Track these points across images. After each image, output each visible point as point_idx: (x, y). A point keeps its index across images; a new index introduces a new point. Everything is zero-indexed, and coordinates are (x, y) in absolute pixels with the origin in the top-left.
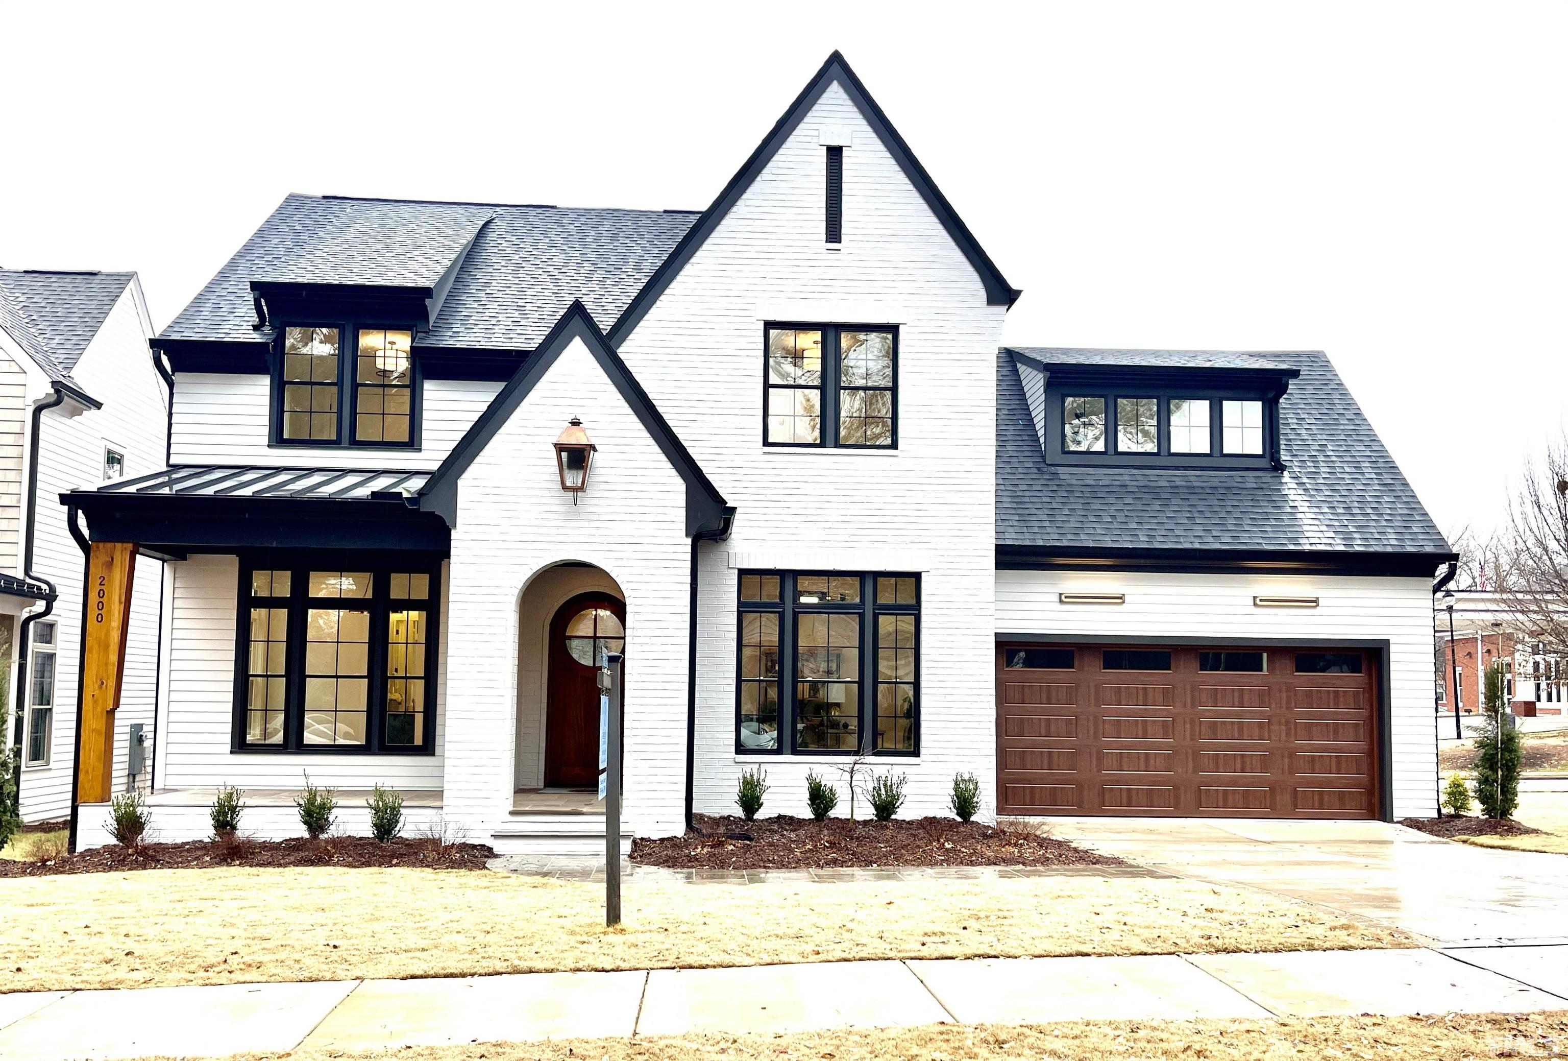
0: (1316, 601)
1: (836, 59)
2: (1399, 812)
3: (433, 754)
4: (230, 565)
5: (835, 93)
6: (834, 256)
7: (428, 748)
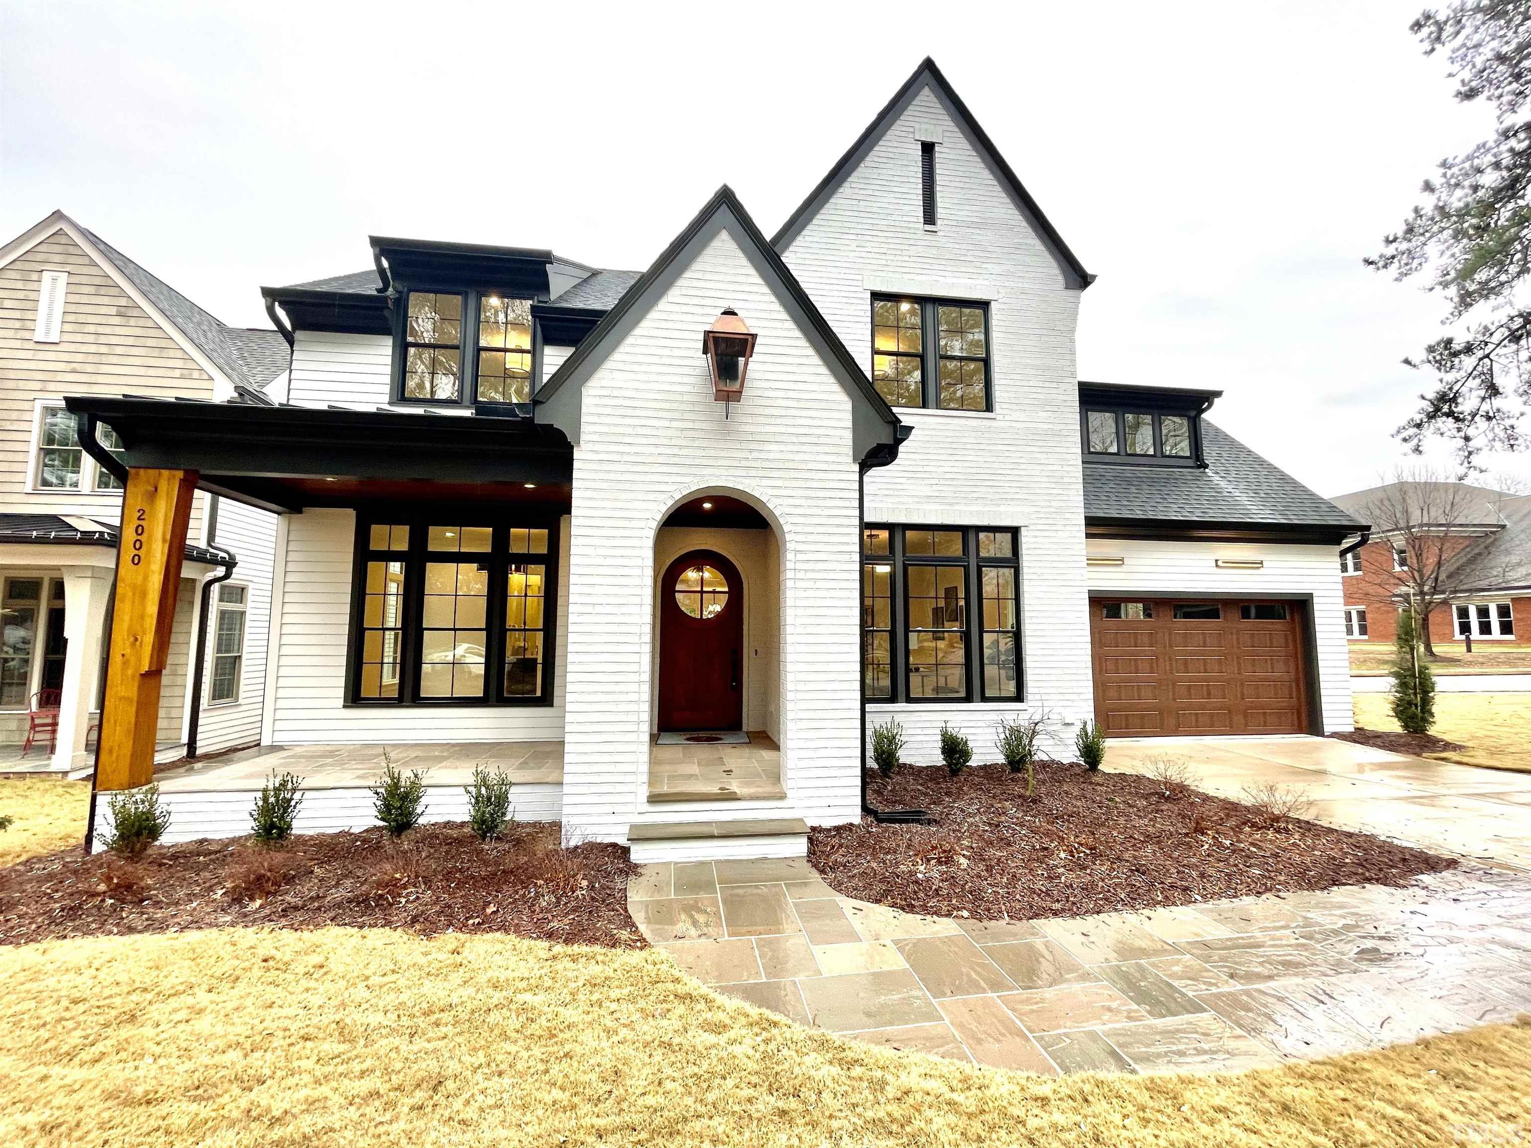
0: (1261, 563)
1: (929, 66)
2: (1328, 729)
3: (551, 705)
4: (347, 518)
5: (927, 97)
6: (929, 237)
7: (546, 700)
